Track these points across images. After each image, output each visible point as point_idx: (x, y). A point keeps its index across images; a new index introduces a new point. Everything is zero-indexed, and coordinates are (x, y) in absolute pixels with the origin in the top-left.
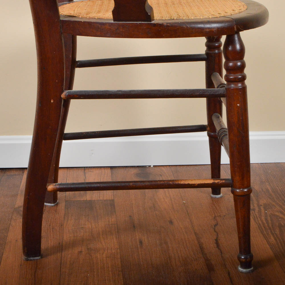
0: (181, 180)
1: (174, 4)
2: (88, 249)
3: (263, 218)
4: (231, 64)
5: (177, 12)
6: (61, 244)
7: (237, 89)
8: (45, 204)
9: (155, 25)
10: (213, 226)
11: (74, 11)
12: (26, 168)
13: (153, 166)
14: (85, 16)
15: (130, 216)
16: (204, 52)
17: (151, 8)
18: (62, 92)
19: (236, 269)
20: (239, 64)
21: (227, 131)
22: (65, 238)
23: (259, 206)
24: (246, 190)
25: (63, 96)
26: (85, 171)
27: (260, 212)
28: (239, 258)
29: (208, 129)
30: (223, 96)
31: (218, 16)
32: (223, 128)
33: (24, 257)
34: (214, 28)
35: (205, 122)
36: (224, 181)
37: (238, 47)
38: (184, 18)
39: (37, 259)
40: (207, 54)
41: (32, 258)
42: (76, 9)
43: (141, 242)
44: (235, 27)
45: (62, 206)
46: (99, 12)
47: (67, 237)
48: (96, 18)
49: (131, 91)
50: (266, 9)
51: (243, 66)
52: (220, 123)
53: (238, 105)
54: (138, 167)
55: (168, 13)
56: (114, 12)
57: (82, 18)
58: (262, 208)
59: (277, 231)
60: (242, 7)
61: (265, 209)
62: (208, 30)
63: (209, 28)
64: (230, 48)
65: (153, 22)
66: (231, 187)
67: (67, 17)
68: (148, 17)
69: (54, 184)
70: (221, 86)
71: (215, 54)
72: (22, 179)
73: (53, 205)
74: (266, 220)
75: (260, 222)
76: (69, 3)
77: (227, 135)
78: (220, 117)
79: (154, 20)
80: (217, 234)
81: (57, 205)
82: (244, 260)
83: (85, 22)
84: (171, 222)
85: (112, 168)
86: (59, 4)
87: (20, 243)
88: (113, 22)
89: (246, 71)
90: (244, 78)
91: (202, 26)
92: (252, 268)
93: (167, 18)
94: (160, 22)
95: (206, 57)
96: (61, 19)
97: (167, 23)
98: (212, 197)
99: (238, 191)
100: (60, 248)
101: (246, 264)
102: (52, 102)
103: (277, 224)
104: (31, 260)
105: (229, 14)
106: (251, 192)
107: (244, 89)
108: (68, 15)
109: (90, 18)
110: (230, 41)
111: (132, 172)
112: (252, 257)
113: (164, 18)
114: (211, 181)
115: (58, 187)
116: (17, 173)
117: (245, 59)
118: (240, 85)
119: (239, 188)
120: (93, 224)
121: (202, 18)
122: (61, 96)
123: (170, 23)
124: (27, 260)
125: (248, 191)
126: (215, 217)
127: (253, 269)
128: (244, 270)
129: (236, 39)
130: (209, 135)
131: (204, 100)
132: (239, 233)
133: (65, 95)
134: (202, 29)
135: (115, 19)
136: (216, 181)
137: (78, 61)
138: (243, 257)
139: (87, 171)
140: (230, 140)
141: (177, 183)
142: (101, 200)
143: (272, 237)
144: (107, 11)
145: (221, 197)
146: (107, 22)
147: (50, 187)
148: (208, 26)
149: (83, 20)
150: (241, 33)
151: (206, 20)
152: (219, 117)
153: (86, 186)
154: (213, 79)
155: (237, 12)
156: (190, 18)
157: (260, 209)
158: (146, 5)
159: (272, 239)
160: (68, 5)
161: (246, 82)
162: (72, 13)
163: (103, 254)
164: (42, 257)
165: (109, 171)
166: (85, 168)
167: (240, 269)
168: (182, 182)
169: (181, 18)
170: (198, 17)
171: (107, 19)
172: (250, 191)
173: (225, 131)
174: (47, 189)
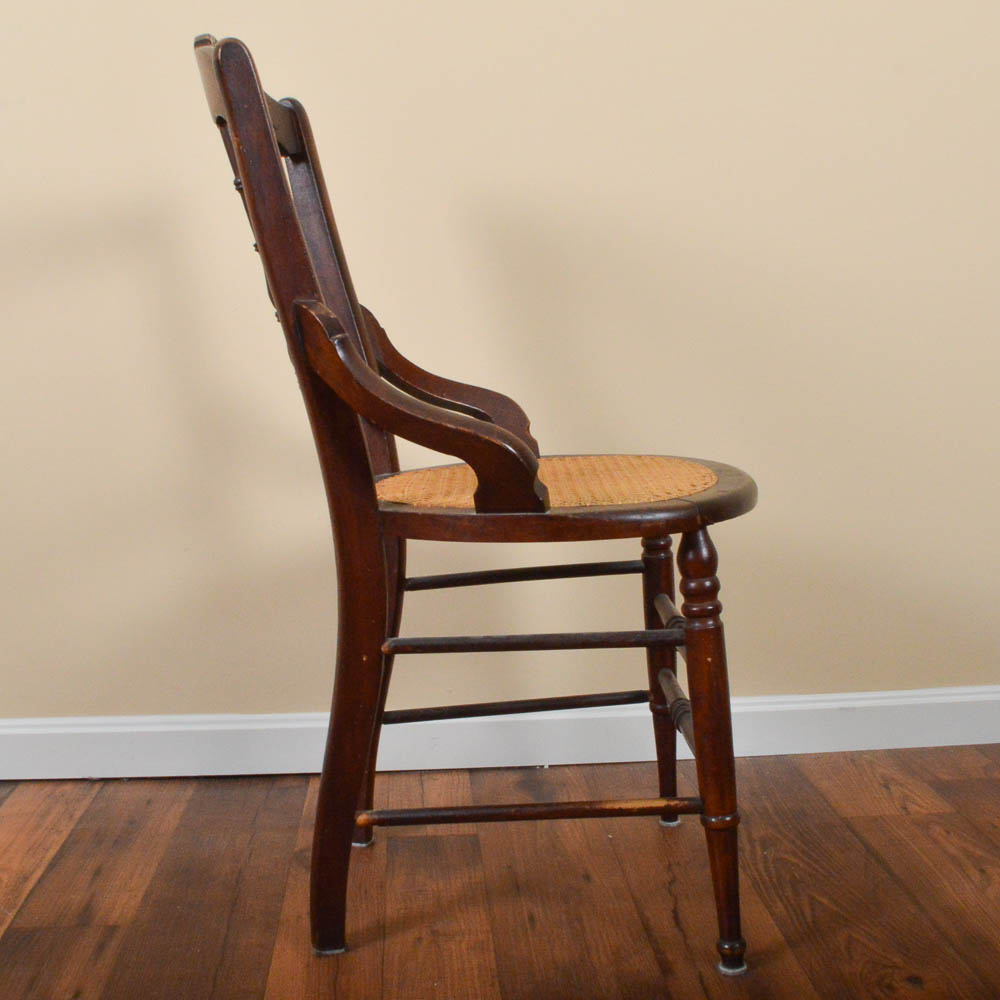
0: (606, 802)
1: (583, 474)
2: (433, 932)
3: (761, 866)
4: (693, 585)
5: (590, 491)
6: (381, 923)
7: (707, 631)
8: (354, 844)
9: (551, 518)
10: (668, 885)
11: (403, 492)
12: (318, 774)
13: (550, 766)
14: (423, 502)
15: (510, 867)
16: (639, 558)
17: (545, 488)
18: (383, 641)
19: (715, 968)
20: (708, 584)
21: (689, 703)
22: (389, 911)
23: (751, 841)
24: (728, 819)
25: (385, 648)
26: (423, 778)
27: (753, 852)
28: (719, 948)
29: (652, 698)
30: (680, 643)
31: (666, 497)
32: (681, 699)
33: (314, 951)
34: (660, 520)
35: (645, 686)
36: (686, 802)
37: (705, 552)
38: (605, 504)
39: (338, 954)
40: (645, 560)
41: (328, 952)
42: (406, 490)
43: (532, 918)
44: (699, 518)
45: (381, 847)
46: (448, 493)
47: (392, 910)
48: (444, 506)
49: (509, 637)
50: (753, 482)
51: (715, 587)
52: (675, 688)
53: (709, 659)
54: (520, 768)
55: (575, 493)
56: (477, 497)
57: (418, 507)
58: (757, 844)
59: (789, 892)
60: (708, 479)
61: (764, 847)
62: (649, 525)
63: (651, 521)
64: (691, 556)
65: (548, 513)
66: (701, 813)
67: (391, 506)
68: (540, 504)
69: (369, 812)
70: (674, 621)
71: (660, 560)
72: (305, 795)
73: (364, 845)
74: (767, 869)
75: (756, 874)
76: (392, 476)
77: (688, 712)
78: (673, 675)
79: (549, 508)
80: (676, 899)
81: (372, 845)
82: (728, 952)
83: (424, 515)
84: (587, 877)
85: (471, 771)
86: (375, 477)
87: (306, 923)
88: (475, 514)
89: (721, 596)
90: (718, 609)
91: (638, 517)
92: (745, 968)
93: (573, 505)
94: (562, 512)
95: (642, 565)
96: (381, 509)
97: (574, 514)
98: (662, 827)
99: (713, 820)
100: (380, 931)
101: (733, 960)
102: (364, 659)
103: (788, 877)
104: (327, 956)
105: (686, 493)
106: (739, 822)
107: (718, 630)
108: (392, 500)
109: (432, 507)
110: (689, 544)
111: (511, 780)
112: (743, 945)
113: (567, 505)
114: (662, 803)
115: (376, 817)
116: (295, 783)
117: (720, 574)
118: (711, 622)
119: (716, 816)
120: (441, 884)
121: (636, 502)
122: (380, 647)
123: (578, 514)
124: (319, 956)
125: (732, 820)
126: (670, 865)
127: (747, 970)
128: (730, 971)
129: (701, 538)
130: (652, 709)
131: (643, 651)
132: (717, 898)
133: (389, 646)
134: (638, 523)
135: (479, 508)
136: (673, 803)
137: (410, 579)
138: (726, 947)
139: (425, 777)
140: (696, 726)
141: (598, 807)
142: (453, 835)
143: (779, 904)
144: (463, 491)
145: (679, 826)
146: (463, 513)
147: (362, 818)
148: (649, 517)
149: (420, 512)
150: (710, 528)
151: (645, 506)
152: (670, 677)
153: (429, 814)
154: (657, 605)
155: (699, 489)
156: (615, 503)
157: (753, 847)
158: (536, 483)
159: (780, 907)
160: (390, 479)
161: (722, 616)
162: (399, 496)
163: (460, 942)
164: (347, 950)
165: (467, 776)
166: (421, 772)
167: (723, 969)
168: (608, 806)
169: (599, 503)
170: (630, 502)
171: (465, 509)
172: (736, 820)
173: (684, 705)
174: (355, 821)
